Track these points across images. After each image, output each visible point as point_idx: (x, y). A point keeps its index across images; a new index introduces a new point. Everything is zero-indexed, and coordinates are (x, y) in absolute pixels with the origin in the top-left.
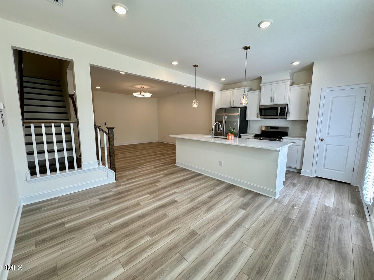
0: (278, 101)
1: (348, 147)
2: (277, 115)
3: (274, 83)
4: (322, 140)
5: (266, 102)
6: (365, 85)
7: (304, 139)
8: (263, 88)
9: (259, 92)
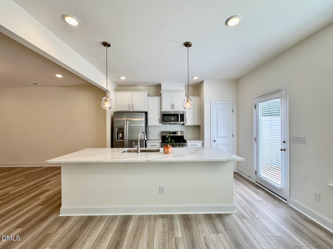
0: (178, 109)
1: (228, 145)
2: (178, 121)
3: (173, 92)
4: (215, 141)
5: (167, 109)
6: (232, 102)
7: (202, 141)
8: (163, 95)
9: (159, 98)
